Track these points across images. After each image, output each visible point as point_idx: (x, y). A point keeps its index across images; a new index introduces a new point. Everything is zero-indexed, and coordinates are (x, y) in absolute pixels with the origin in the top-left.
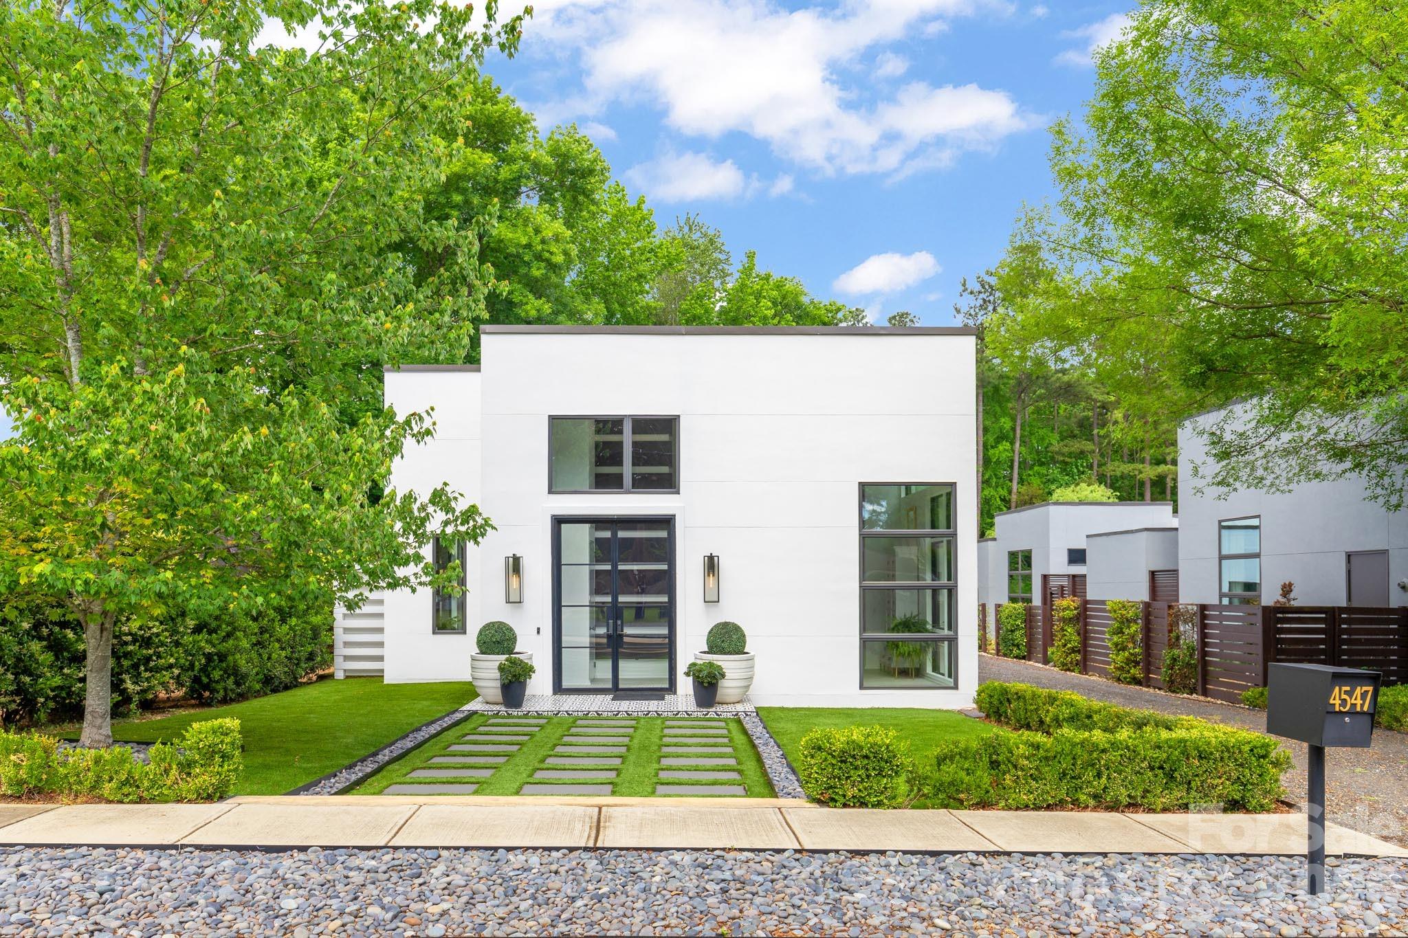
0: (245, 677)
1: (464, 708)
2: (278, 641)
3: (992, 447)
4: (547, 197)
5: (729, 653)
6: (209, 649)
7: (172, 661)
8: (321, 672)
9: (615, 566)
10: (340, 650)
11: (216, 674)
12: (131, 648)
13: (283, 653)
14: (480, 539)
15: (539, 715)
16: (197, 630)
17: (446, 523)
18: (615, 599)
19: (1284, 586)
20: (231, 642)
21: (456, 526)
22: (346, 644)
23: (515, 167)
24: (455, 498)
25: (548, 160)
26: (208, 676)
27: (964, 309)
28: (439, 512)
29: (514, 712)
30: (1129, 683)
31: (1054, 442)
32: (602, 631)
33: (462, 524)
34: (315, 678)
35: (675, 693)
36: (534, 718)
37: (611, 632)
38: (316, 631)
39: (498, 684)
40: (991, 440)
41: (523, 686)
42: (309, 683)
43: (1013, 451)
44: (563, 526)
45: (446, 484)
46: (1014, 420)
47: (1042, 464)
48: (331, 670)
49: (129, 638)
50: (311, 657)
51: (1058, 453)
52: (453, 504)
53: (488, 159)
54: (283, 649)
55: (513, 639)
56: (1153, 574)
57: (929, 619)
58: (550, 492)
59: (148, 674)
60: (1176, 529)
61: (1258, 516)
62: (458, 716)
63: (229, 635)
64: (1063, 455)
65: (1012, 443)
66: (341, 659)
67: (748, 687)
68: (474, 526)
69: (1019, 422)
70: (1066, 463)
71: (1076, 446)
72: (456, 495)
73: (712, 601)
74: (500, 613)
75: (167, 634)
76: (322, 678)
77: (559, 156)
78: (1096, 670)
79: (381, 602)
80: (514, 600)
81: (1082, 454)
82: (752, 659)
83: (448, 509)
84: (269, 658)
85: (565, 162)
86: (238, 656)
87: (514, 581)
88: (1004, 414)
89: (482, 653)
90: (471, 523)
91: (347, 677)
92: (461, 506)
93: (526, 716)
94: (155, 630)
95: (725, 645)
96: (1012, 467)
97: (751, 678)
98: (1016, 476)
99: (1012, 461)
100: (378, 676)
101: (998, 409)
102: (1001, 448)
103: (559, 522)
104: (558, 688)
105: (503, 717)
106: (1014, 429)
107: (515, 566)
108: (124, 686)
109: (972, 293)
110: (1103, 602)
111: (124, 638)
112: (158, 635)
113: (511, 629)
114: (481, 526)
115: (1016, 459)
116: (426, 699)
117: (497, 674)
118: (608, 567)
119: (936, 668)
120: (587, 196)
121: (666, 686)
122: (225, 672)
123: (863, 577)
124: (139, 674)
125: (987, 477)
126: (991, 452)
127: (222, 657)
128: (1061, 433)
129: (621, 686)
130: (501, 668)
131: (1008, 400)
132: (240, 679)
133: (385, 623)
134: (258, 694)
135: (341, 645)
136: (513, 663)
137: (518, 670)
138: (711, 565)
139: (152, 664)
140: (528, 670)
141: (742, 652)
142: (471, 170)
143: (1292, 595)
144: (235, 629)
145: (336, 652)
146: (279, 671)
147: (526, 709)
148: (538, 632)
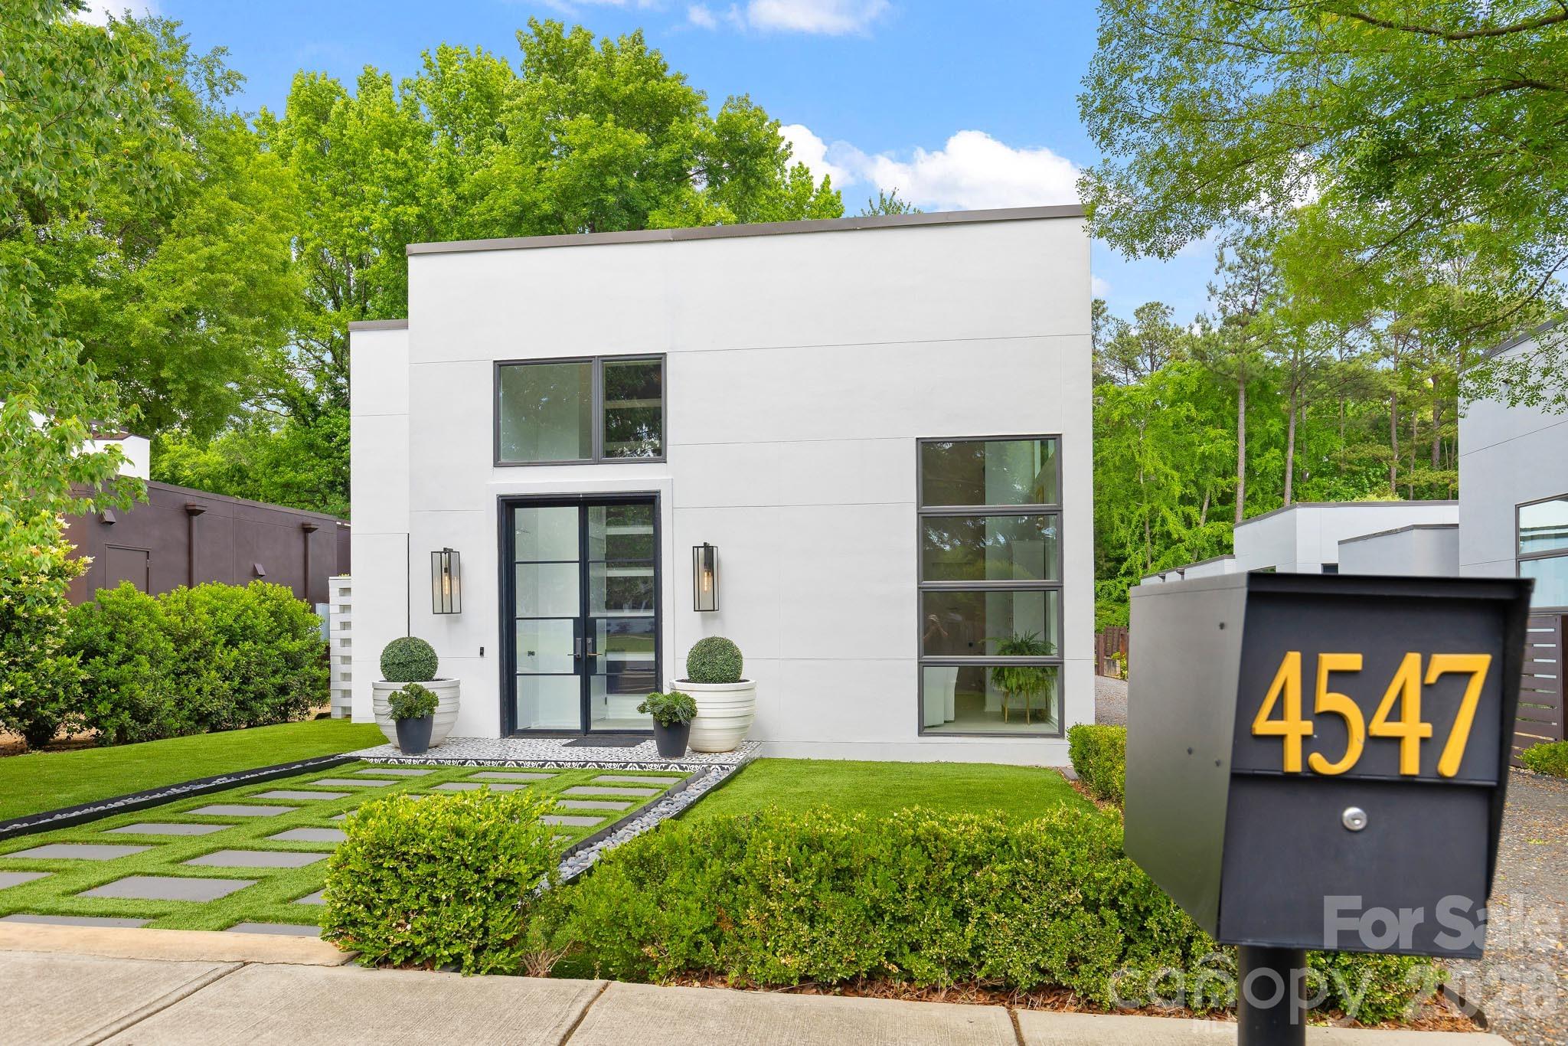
2: (219, 669)
3: (1259, 456)
5: (712, 681)
8: (318, 710)
10: (337, 684)
22: (344, 676)
23: (676, 147)
25: (712, 138)
27: (1222, 288)
31: (1338, 447)
34: (309, 718)
37: (579, 653)
40: (1256, 446)
43: (1286, 460)
44: (519, 512)
46: (1286, 421)
47: (1322, 475)
48: (329, 708)
51: (1344, 460)
58: (497, 464)
60: (1456, 526)
64: (1350, 463)
65: (1284, 450)
66: (339, 694)
69: (1292, 424)
70: (1354, 473)
71: (1367, 451)
73: (704, 609)
76: (320, 717)
80: (448, 609)
81: (1377, 461)
82: (749, 689)
87: (445, 584)
88: (1275, 413)
89: (388, 680)
91: (344, 716)
93: (438, 766)
95: (706, 669)
96: (1283, 479)
98: (1288, 490)
99: (1284, 472)
101: (1265, 409)
102: (1268, 455)
103: (509, 506)
104: (510, 725)
106: (1286, 433)
107: (446, 563)
109: (1230, 269)
115: (1290, 468)
123: (923, 574)
125: (1250, 492)
126: (1256, 462)
128: (1348, 436)
129: (593, 728)
130: (394, 698)
131: (1279, 400)
135: (339, 677)
136: (411, 691)
138: (707, 559)
140: (428, 702)
141: (735, 679)
144: (137, 652)
145: (333, 685)
147: (432, 755)
148: (482, 653)
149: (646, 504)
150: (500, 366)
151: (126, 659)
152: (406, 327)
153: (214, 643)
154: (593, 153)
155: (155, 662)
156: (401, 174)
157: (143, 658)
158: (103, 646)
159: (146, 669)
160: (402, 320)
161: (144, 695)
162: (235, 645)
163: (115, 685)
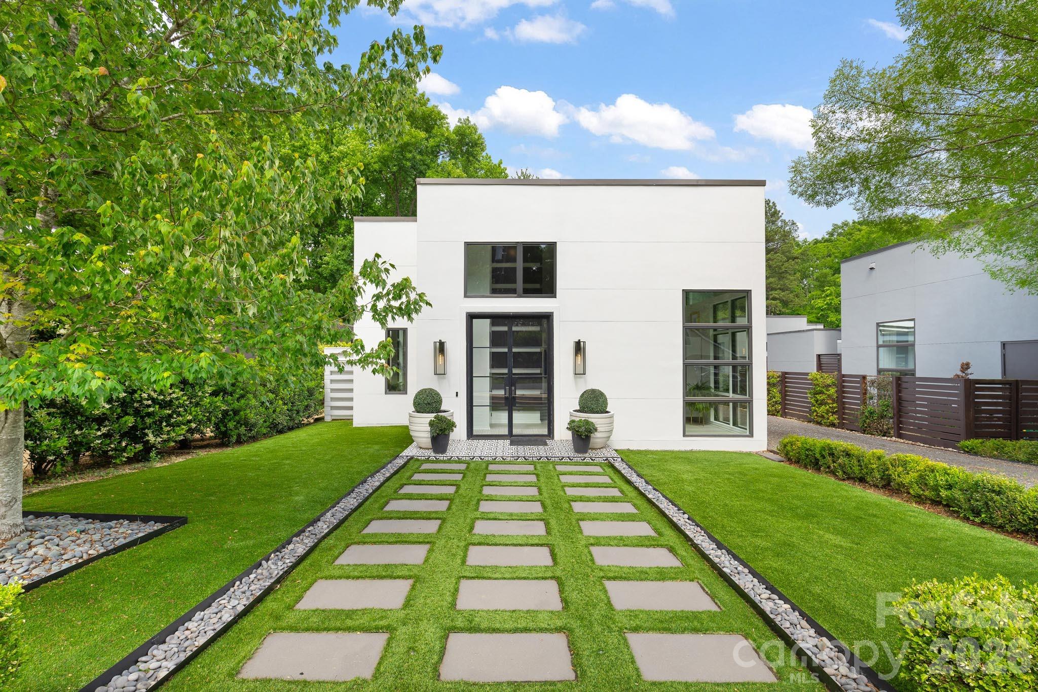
0: (254, 425)
1: (403, 454)
2: (282, 399)
4: (453, 156)
5: (597, 412)
6: (224, 407)
7: (190, 417)
8: (316, 417)
9: (510, 350)
10: (328, 403)
11: (231, 425)
12: (151, 409)
13: (285, 407)
14: (414, 315)
15: (459, 461)
16: (215, 394)
17: (378, 297)
18: (510, 371)
19: (963, 365)
20: (243, 401)
21: (389, 300)
22: (333, 399)
23: (437, 140)
24: (387, 270)
25: (454, 137)
26: (225, 426)
28: (369, 284)
29: (441, 457)
30: (828, 426)
32: (501, 393)
33: (394, 298)
34: (312, 421)
35: (553, 438)
36: (456, 462)
37: (507, 395)
38: (311, 392)
39: (428, 435)
41: (447, 436)
42: (309, 424)
44: (474, 320)
45: (378, 256)
48: (323, 415)
49: (150, 402)
50: (307, 407)
52: (384, 276)
53: (423, 135)
54: (285, 404)
55: (439, 401)
56: (819, 356)
57: (712, 385)
58: (466, 296)
59: (168, 428)
61: (913, 320)
62: (400, 462)
63: (242, 396)
66: (329, 408)
67: (609, 437)
68: (408, 302)
72: (387, 266)
73: (580, 373)
74: (431, 383)
75: (185, 398)
76: (317, 420)
77: (460, 135)
78: (793, 415)
79: (351, 373)
80: (440, 373)
82: (612, 417)
83: (378, 282)
84: (274, 411)
85: (463, 138)
86: (248, 411)
87: (440, 358)
89: (418, 412)
90: (404, 299)
91: (333, 420)
92: (393, 278)
93: (449, 461)
94: (174, 396)
97: (611, 431)
100: (350, 420)
104: (471, 435)
105: (433, 462)
107: (441, 348)
108: (147, 438)
110: (807, 374)
111: (145, 402)
112: (177, 399)
113: (438, 394)
114: (416, 303)
116: (377, 443)
117: (429, 429)
118: (506, 350)
119: (716, 419)
120: (474, 157)
121: (546, 433)
122: (238, 422)
123: (685, 357)
124: (162, 428)
127: (236, 412)
129: (515, 434)
130: (431, 424)
132: (250, 426)
133: (354, 386)
134: (266, 436)
135: (329, 400)
136: (440, 420)
137: (444, 426)
138: (579, 348)
139: (173, 420)
140: (451, 425)
141: (606, 411)
142: (413, 140)
143: (969, 371)
144: (247, 392)
145: (326, 404)
146: (283, 420)
148: (457, 395)
149: (545, 319)
150: (468, 245)
152: (416, 221)
157: (250, 396)
160: (413, 218)
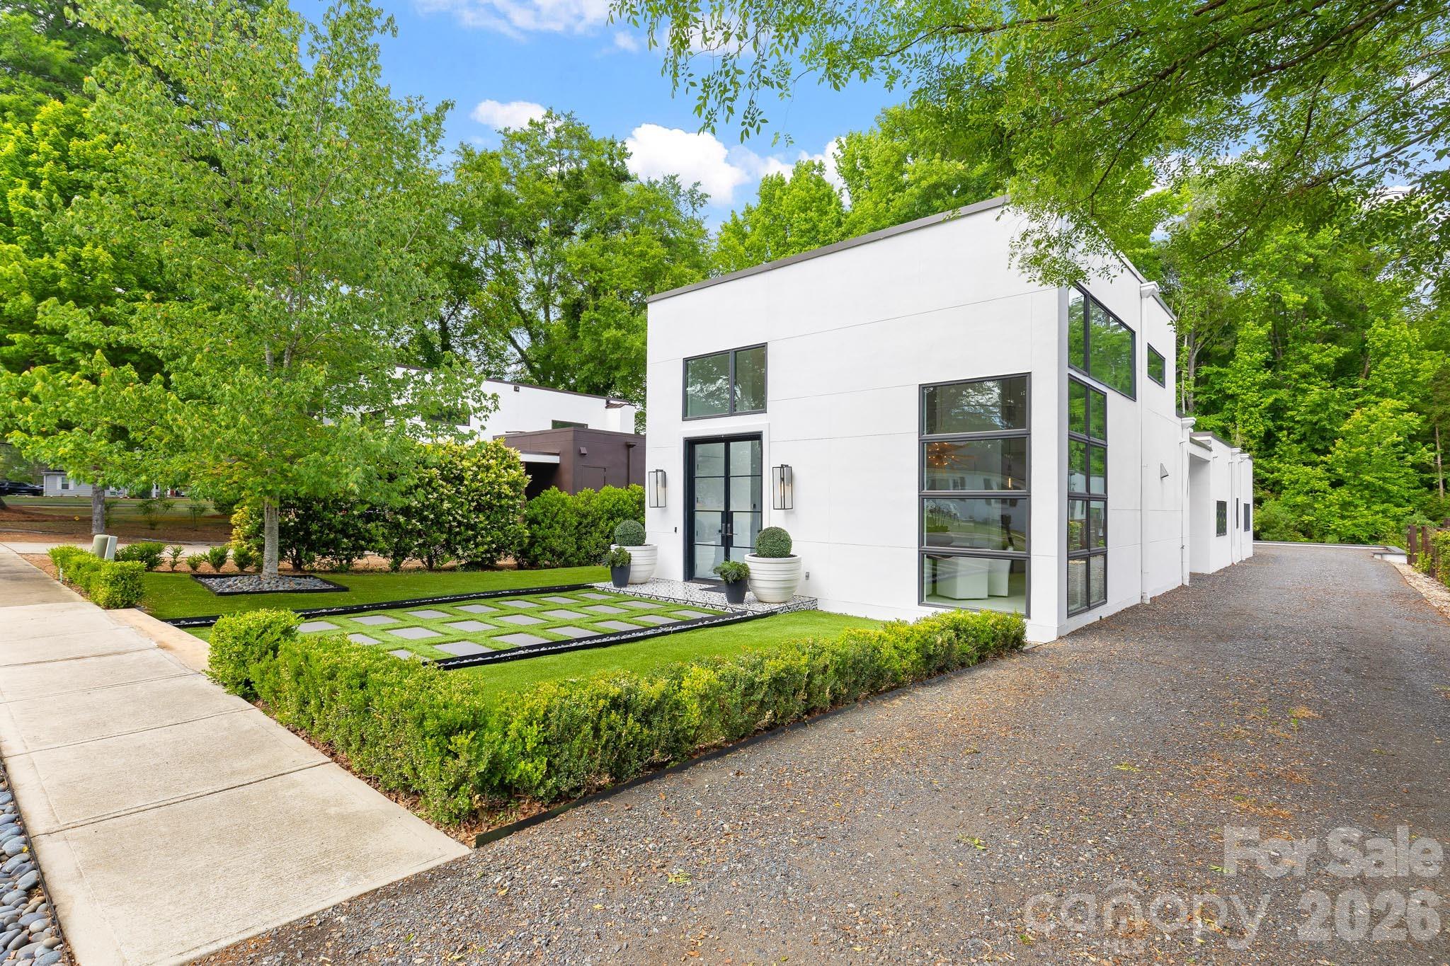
1: (593, 584)
9: (727, 478)
18: (727, 505)
37: (724, 533)
44: (696, 446)
58: (683, 419)
87: (660, 489)
103: (691, 445)
123: (923, 485)
147: (630, 589)
148: (675, 531)
149: (757, 438)
150: (686, 361)
151: (550, 527)
153: (600, 519)
154: (924, 184)
155: (563, 527)
156: (808, 226)
158: (539, 519)
159: (558, 531)
161: (556, 543)
162: (613, 519)
163: (544, 538)
